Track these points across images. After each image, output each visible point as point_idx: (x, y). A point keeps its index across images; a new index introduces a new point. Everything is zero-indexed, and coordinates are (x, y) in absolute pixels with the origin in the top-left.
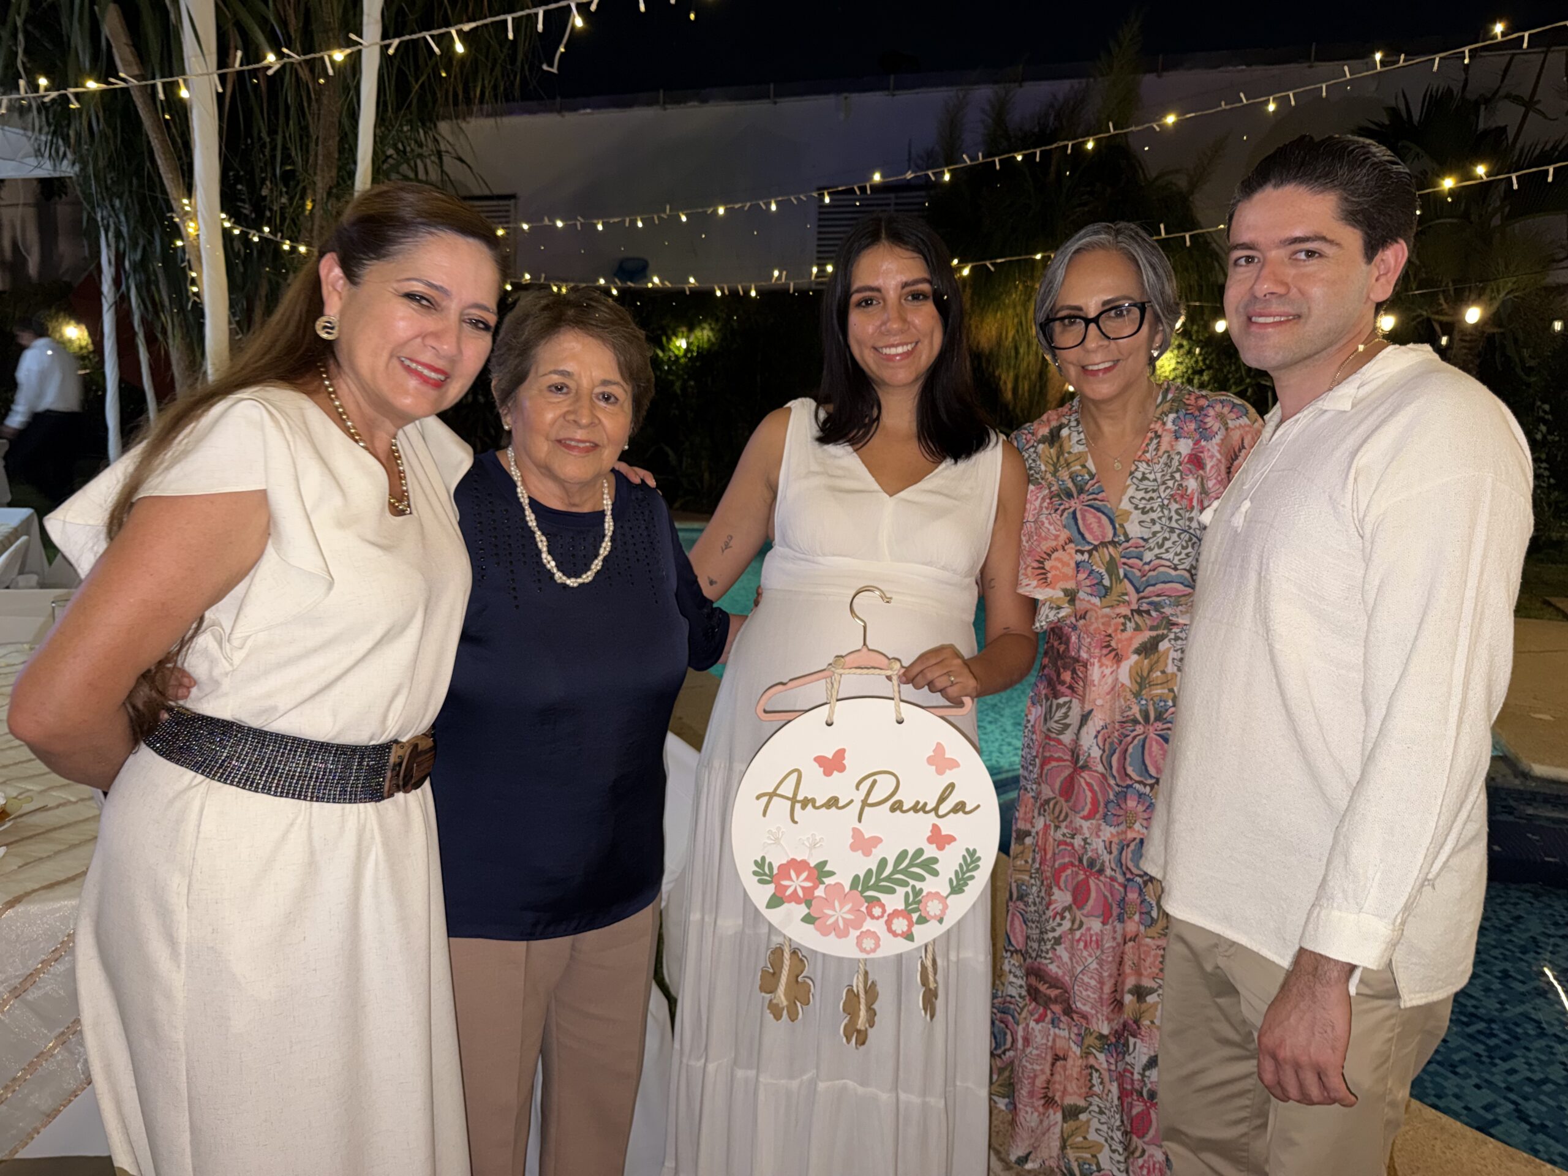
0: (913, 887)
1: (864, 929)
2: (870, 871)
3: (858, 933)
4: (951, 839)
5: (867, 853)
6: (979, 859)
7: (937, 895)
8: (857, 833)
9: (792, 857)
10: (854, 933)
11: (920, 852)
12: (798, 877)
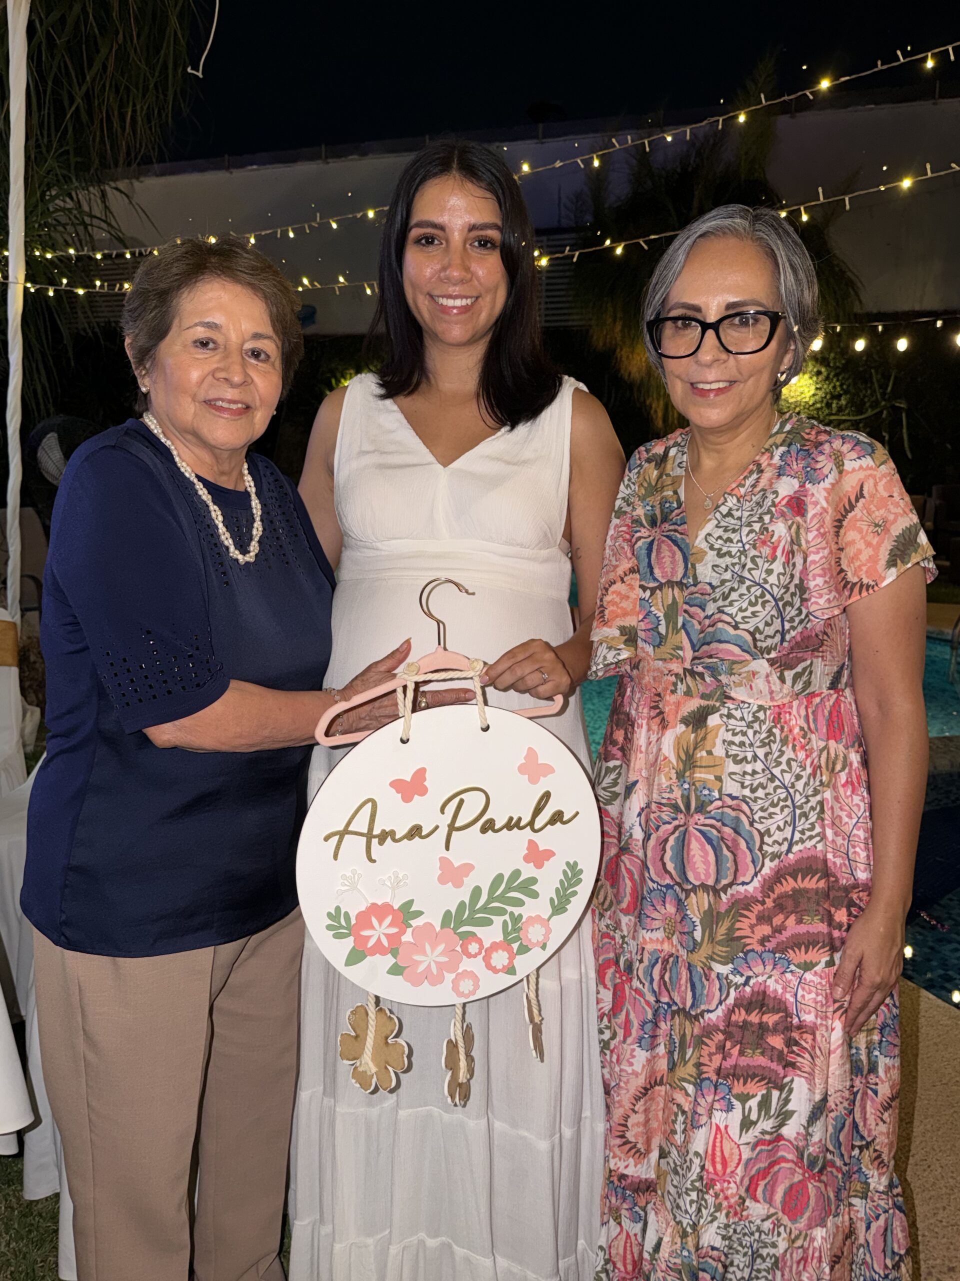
0: (512, 914)
1: (460, 971)
2: (462, 904)
3: (453, 976)
4: (549, 854)
5: (458, 884)
6: (581, 871)
7: (538, 919)
9: (371, 901)
10: (449, 977)
11: (517, 873)
12: (380, 923)
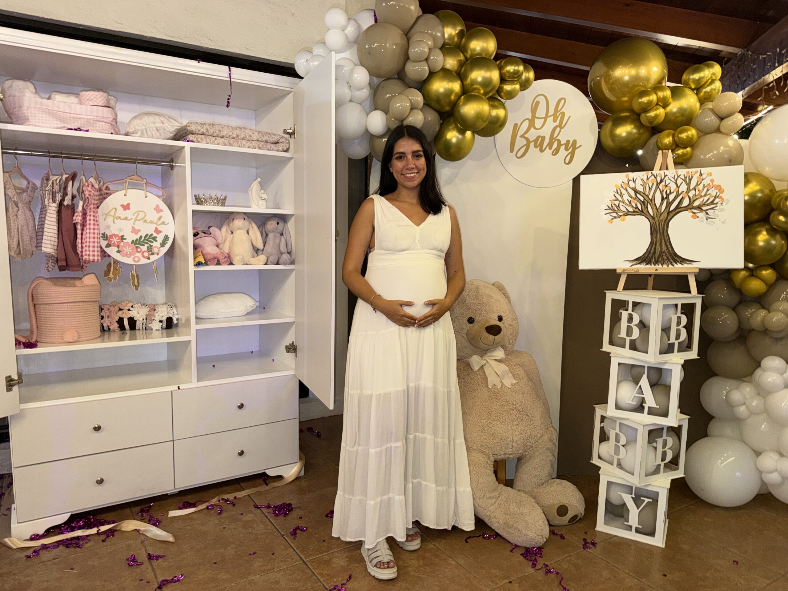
0: (150, 245)
1: (135, 255)
2: (137, 239)
4: (161, 232)
5: (136, 234)
6: (168, 237)
7: (157, 247)
8: (133, 228)
9: (113, 233)
10: (133, 257)
11: (152, 235)
12: (115, 238)
